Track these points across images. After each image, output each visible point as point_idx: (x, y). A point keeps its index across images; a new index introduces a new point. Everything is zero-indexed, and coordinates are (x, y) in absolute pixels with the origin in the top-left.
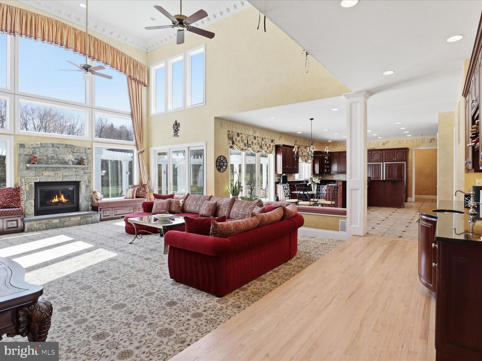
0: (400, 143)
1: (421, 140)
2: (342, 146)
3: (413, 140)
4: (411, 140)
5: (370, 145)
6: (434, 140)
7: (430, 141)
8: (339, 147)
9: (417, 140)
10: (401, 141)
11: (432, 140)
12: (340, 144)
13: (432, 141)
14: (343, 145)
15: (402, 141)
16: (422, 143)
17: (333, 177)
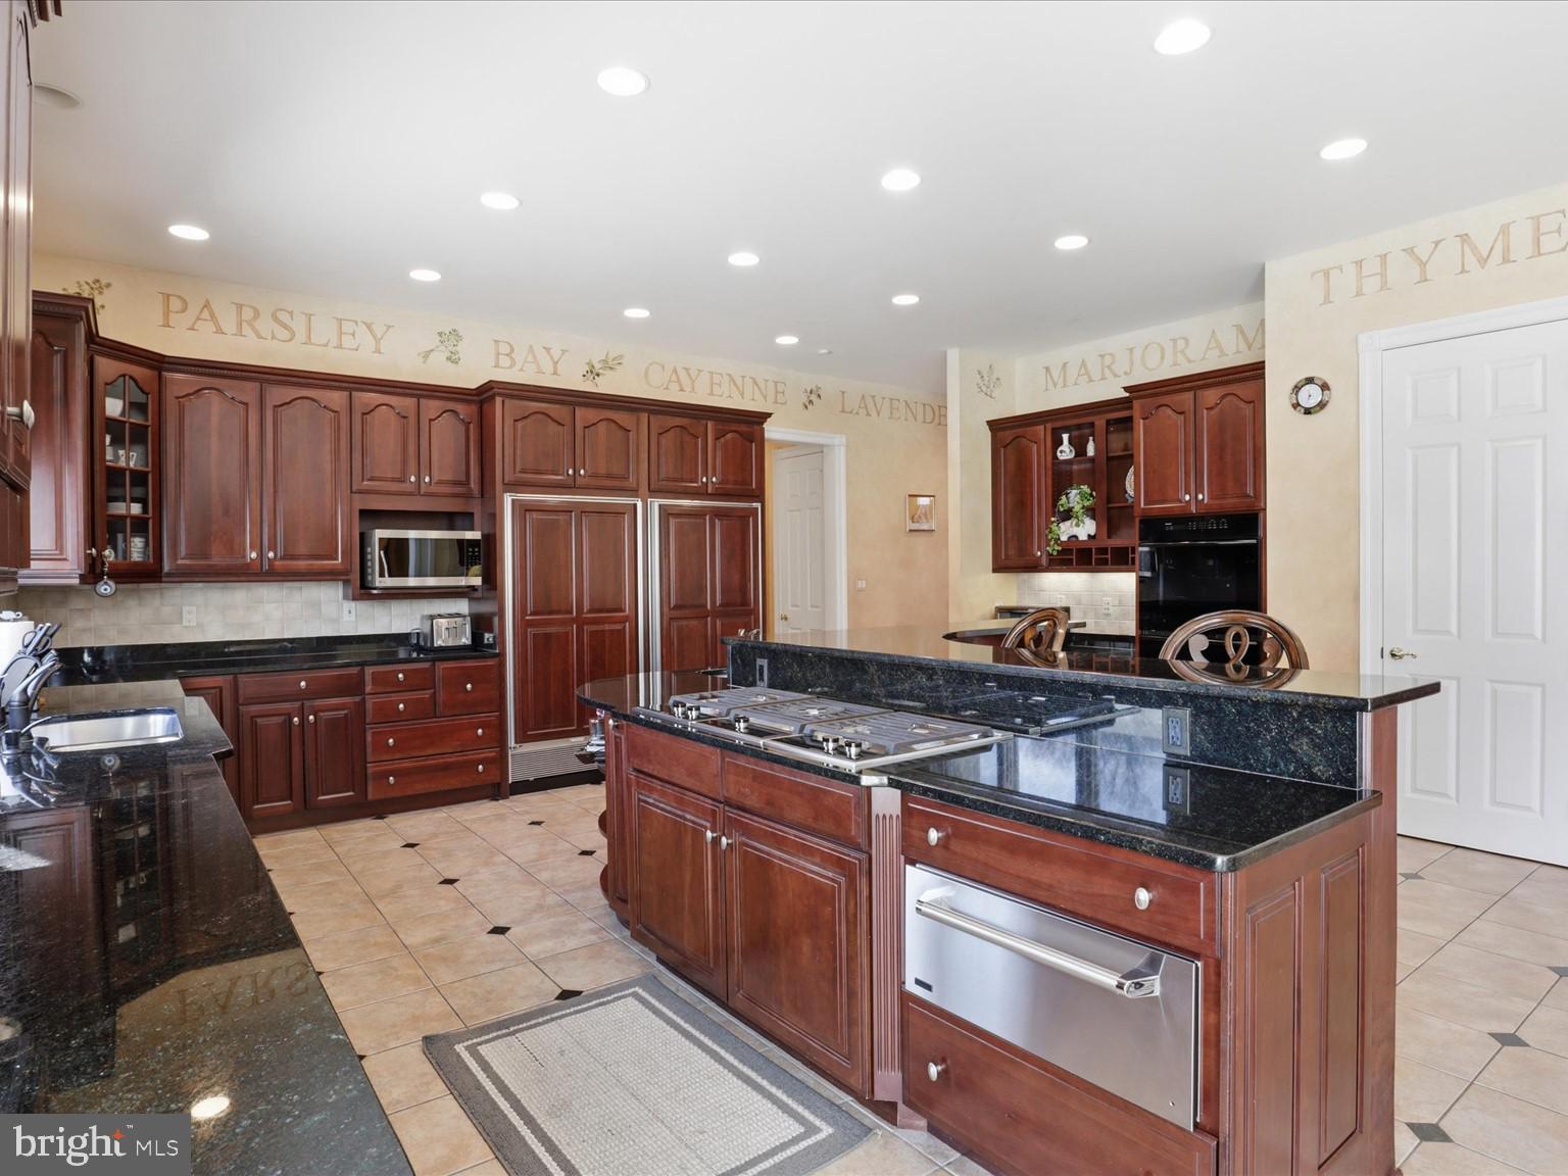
0: (678, 381)
1: (771, 385)
2: (265, 325)
3: (739, 382)
4: (729, 375)
5: (505, 361)
6: (819, 396)
7: (805, 400)
8: (229, 323)
9: (755, 383)
10: (682, 374)
11: (813, 397)
12: (240, 307)
13: (811, 402)
14: (276, 320)
15: (687, 369)
16: (776, 402)
17: (167, 610)
